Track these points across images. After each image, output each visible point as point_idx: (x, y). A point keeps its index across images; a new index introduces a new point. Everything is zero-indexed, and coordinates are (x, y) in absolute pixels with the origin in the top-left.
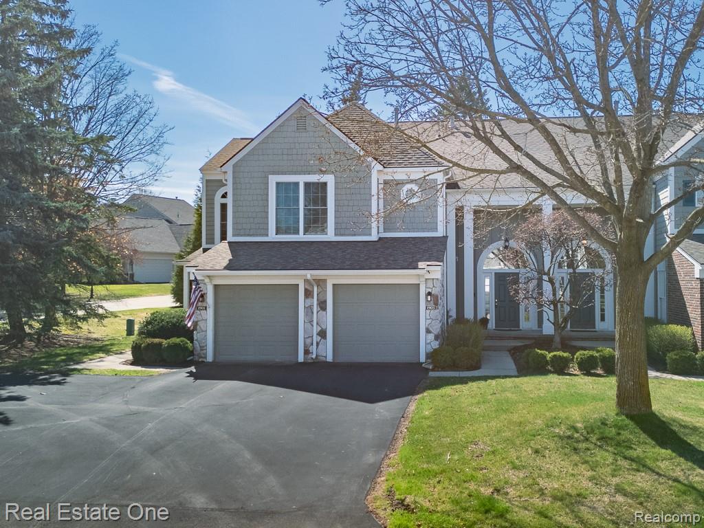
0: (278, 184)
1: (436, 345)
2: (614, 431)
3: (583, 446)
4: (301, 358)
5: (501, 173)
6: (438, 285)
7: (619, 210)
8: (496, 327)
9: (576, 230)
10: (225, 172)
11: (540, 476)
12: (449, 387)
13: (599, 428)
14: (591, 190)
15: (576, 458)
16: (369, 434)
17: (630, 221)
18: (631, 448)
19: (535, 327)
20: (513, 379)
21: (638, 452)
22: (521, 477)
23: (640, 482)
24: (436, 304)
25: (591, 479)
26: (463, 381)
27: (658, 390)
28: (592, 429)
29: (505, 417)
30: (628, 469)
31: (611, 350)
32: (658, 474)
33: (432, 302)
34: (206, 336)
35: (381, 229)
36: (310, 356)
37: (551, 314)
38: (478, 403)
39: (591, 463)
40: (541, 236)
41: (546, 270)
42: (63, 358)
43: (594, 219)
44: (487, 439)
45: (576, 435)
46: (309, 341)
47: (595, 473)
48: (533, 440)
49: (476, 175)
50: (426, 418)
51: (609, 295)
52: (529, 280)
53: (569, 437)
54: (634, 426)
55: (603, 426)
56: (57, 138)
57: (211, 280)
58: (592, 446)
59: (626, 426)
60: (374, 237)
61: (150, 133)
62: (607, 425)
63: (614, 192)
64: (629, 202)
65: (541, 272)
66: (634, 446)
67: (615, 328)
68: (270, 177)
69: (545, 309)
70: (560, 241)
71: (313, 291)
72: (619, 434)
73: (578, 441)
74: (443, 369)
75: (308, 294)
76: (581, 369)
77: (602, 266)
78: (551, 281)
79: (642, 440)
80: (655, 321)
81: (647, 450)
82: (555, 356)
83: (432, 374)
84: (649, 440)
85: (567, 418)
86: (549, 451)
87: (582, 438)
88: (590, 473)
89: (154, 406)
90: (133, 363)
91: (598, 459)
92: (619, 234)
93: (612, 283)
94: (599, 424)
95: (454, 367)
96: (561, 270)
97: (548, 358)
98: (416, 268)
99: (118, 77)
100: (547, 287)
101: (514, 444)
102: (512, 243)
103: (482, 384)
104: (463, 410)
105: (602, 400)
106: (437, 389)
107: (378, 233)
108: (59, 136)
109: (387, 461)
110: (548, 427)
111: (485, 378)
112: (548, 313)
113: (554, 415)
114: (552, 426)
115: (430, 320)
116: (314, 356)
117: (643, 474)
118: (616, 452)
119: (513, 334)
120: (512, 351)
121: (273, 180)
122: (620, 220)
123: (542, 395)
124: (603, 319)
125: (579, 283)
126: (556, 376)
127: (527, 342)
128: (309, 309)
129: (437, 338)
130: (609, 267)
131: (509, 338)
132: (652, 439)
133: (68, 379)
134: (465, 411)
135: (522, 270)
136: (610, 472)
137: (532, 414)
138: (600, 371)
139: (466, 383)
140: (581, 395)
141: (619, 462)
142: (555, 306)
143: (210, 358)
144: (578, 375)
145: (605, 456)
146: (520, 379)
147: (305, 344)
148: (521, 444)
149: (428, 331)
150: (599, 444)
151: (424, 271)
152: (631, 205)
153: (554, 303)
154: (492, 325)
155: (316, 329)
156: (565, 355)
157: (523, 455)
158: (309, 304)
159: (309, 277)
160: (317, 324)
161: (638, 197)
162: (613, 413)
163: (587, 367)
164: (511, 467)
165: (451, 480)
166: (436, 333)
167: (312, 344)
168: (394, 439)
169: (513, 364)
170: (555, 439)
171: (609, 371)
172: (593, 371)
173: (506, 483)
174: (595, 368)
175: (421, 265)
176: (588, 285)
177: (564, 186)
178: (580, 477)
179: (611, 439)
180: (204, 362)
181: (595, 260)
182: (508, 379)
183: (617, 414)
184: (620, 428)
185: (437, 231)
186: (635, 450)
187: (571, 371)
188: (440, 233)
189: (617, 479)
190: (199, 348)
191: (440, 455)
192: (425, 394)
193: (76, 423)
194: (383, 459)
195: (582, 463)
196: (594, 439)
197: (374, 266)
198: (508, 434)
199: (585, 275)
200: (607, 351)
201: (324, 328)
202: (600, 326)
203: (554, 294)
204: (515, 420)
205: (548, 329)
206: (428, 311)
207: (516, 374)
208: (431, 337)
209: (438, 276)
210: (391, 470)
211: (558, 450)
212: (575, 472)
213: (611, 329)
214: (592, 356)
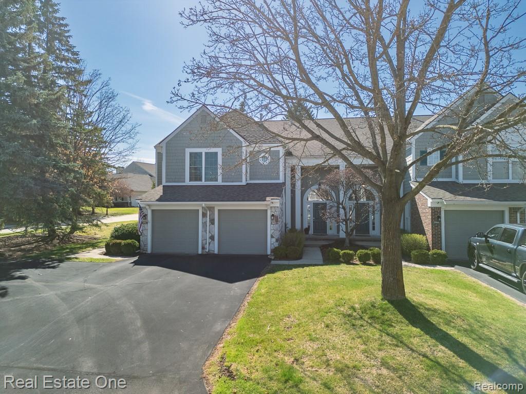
0: (191, 154)
1: (276, 245)
2: (380, 312)
3: (359, 322)
4: (200, 252)
5: (307, 140)
6: (278, 210)
7: (383, 163)
8: (314, 233)
9: (358, 179)
10: (162, 147)
11: (328, 348)
12: (281, 272)
13: (370, 309)
14: (364, 150)
15: (353, 332)
16: (223, 307)
17: (391, 171)
18: (392, 326)
19: (336, 234)
20: (319, 267)
21: (396, 330)
22: (315, 348)
23: (399, 356)
24: (277, 221)
25: (364, 352)
26: (289, 267)
27: (407, 276)
28: (365, 310)
29: (310, 296)
30: (390, 344)
31: (378, 249)
32: (412, 350)
33: (274, 220)
34: (147, 239)
35: (248, 179)
36: (205, 250)
37: (344, 227)
38: (295, 285)
39: (364, 338)
40: (338, 182)
41: (341, 202)
42: (68, 250)
43: (369, 173)
44: (296, 314)
45: (355, 314)
46: (204, 242)
47: (366, 347)
48: (326, 316)
49: (291, 142)
50: (261, 295)
51: (377, 216)
52: (332, 207)
53: (350, 316)
54: (394, 309)
55: (372, 308)
56: (61, 127)
57: (150, 207)
58: (365, 323)
59: (388, 308)
60: (244, 183)
61: (127, 127)
62: (375, 307)
63: (381, 153)
64: (391, 158)
65: (338, 203)
66: (393, 324)
67: (381, 234)
68: (186, 149)
69: (341, 224)
70: (349, 185)
71: (207, 214)
72: (383, 314)
73: (355, 319)
74: (280, 259)
75: (204, 215)
76: (360, 260)
77: (374, 199)
78: (344, 208)
79: (399, 320)
80: (404, 231)
81: (403, 328)
82: (345, 253)
83: (273, 262)
84: (404, 320)
85: (349, 300)
86: (336, 326)
87: (359, 316)
88: (363, 347)
89: (100, 284)
90: (105, 254)
91: (369, 334)
92: (384, 180)
93: (379, 209)
94: (370, 306)
95: (286, 258)
96: (350, 202)
97: (341, 254)
98: (265, 200)
99: (111, 97)
100: (342, 211)
101: (313, 319)
102: (323, 187)
103: (300, 270)
104: (285, 289)
105: (373, 285)
106: (273, 273)
107: (246, 181)
108: (62, 125)
109: (229, 330)
110: (336, 306)
111: (303, 266)
112: (343, 227)
113: (341, 297)
114: (339, 306)
115: (273, 231)
116: (207, 251)
117: (401, 349)
118: (381, 329)
119: (324, 237)
120: (322, 248)
121: (188, 151)
122: (384, 171)
123: (335, 279)
124: (374, 229)
125: (360, 209)
126: (345, 265)
127: (331, 242)
128: (204, 224)
129: (277, 240)
130: (377, 200)
131: (320, 240)
132: (406, 319)
133: (61, 264)
134: (286, 290)
135: (328, 202)
136: (377, 347)
137: (328, 295)
138: (372, 262)
139: (291, 269)
140: (359, 280)
141: (383, 338)
142: (346, 223)
143: (149, 251)
144: (358, 265)
145: (373, 333)
146: (324, 267)
147: (202, 243)
148: (318, 319)
149: (272, 237)
150: (369, 321)
151: (269, 203)
152: (392, 160)
153: (346, 220)
154: (311, 232)
155: (208, 235)
156: (351, 252)
157: (318, 328)
158: (205, 221)
159: (204, 205)
160: (209, 232)
161: (397, 155)
162: (379, 298)
163: (364, 261)
164: (309, 339)
165: (266, 350)
166: (277, 238)
167: (206, 244)
168: (238, 311)
169: (321, 256)
170: (340, 316)
171: (377, 262)
172: (367, 262)
173: (304, 353)
174: (369, 260)
175: (268, 199)
176: (365, 211)
177: (348, 149)
178: (356, 350)
179: (378, 318)
180: (145, 253)
181: (370, 196)
182: (316, 267)
183: (382, 300)
184: (385, 310)
185: (279, 180)
186: (395, 327)
187: (355, 261)
188: (281, 180)
189: (382, 352)
190: (143, 246)
191: (264, 326)
192: (266, 276)
193: (46, 296)
194: (226, 328)
195: (358, 338)
196: (366, 318)
197: (241, 200)
198: (309, 310)
199: (363, 204)
200: (376, 250)
201: (213, 234)
202: (372, 233)
203: (346, 216)
204: (315, 299)
205: (342, 235)
206: (272, 225)
207: (322, 263)
208: (274, 240)
209: (278, 205)
210: (229, 337)
211: (342, 325)
212: (352, 345)
213: (379, 234)
214: (367, 253)
